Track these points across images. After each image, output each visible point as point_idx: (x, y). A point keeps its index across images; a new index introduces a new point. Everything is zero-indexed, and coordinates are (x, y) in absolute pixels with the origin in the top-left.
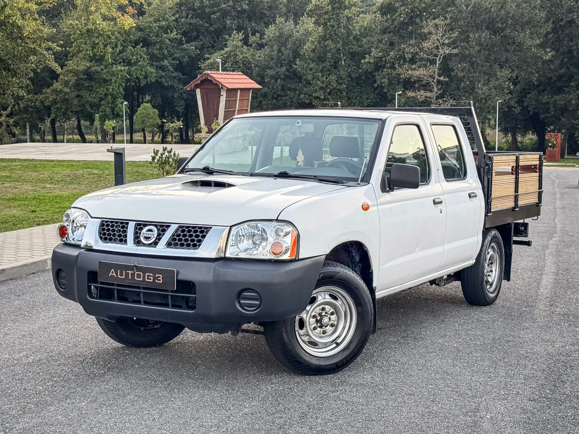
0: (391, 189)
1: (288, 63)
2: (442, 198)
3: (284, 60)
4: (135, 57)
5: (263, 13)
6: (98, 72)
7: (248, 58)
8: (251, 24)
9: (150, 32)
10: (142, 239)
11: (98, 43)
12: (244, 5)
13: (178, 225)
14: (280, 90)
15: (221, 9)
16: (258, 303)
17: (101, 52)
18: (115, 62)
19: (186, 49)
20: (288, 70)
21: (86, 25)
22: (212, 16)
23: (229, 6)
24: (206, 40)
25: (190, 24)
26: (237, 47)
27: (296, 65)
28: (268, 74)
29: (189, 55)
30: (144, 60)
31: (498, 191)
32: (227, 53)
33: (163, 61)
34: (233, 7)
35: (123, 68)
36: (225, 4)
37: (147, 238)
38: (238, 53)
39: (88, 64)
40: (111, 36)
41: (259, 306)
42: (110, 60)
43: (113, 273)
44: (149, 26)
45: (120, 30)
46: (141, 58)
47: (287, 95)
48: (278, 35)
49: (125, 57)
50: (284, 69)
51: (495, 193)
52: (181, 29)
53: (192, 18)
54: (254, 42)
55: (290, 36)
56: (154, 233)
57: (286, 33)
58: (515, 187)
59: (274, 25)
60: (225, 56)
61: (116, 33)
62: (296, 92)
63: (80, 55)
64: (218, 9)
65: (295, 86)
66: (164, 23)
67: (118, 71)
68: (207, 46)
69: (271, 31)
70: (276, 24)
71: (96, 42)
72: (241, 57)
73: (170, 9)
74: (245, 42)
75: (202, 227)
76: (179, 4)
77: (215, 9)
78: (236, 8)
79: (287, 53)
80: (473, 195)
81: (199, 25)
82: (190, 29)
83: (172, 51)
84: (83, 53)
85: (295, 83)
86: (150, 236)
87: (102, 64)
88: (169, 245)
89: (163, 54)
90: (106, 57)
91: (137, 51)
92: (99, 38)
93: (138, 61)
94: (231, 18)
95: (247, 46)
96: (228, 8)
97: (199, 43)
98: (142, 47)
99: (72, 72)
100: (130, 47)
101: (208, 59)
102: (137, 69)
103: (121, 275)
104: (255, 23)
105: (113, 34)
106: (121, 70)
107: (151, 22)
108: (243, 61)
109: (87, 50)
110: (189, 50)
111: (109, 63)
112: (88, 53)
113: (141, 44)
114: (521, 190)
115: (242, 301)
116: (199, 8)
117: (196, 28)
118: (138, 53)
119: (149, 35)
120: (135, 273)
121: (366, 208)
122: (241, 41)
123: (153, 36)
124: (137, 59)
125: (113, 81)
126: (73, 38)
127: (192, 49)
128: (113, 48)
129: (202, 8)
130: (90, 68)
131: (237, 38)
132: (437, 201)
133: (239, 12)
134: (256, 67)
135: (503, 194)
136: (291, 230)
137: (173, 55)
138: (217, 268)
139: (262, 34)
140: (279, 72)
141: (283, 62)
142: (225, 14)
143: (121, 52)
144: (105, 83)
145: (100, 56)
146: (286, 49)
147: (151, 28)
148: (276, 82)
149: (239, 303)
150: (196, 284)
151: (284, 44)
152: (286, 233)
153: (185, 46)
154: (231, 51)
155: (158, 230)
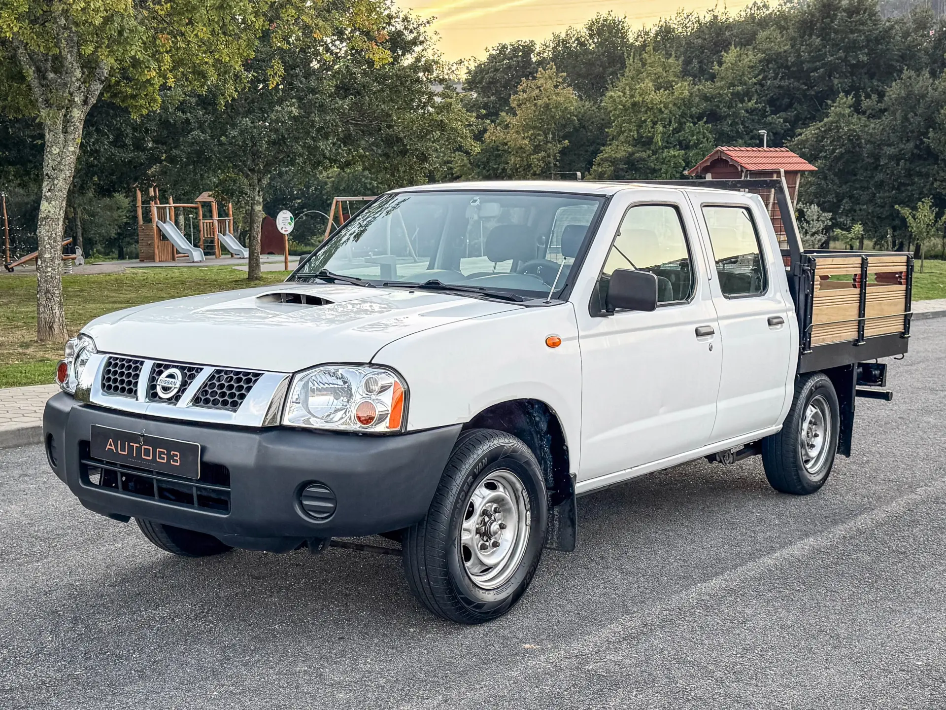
0: (610, 312)
1: (918, 136)
2: (714, 326)
3: (912, 132)
4: (695, 137)
5: (892, 65)
6: (644, 160)
7: (855, 131)
8: (872, 82)
9: (720, 102)
10: (159, 390)
11: (645, 121)
12: (861, 56)
13: (214, 368)
14: (905, 176)
15: (826, 64)
16: (332, 505)
17: (649, 132)
18: (668, 145)
19: (771, 123)
20: (916, 147)
21: (632, 96)
22: (812, 74)
23: (838, 59)
24: (802, 109)
25: (780, 87)
26: (841, 115)
27: (929, 138)
28: (886, 153)
29: (774, 131)
30: (707, 140)
31: (826, 314)
32: (825, 125)
33: (736, 141)
34: (845, 60)
35: (676, 153)
36: (832, 56)
37: (165, 389)
38: (842, 125)
39: (630, 150)
40: (663, 109)
41: (332, 512)
42: (660, 144)
43: (111, 445)
44: (719, 93)
45: (676, 102)
46: (704, 138)
47: (915, 183)
48: (904, 95)
49: (681, 138)
50: (911, 145)
51: (819, 316)
52: (766, 95)
53: (783, 77)
54: (869, 108)
55: (923, 96)
56: (175, 381)
57: (916, 92)
58: (860, 306)
59: (898, 81)
60: (823, 129)
61: (670, 105)
62: (928, 178)
63: (622, 138)
64: (822, 64)
65: (928, 169)
66: (740, 88)
67: (671, 157)
68: (803, 117)
69: (894, 90)
70: (902, 79)
71: (643, 119)
72: (846, 129)
73: (752, 67)
74: (856, 108)
75: (249, 373)
76: (767, 60)
77: (818, 63)
78: (849, 61)
79: (916, 121)
80: (775, 321)
81: (793, 88)
82: (780, 94)
83: (751, 127)
84: (626, 134)
85: (929, 165)
86: (170, 386)
87: (649, 149)
88: (196, 401)
89: (737, 132)
90: (655, 140)
91: (699, 129)
92: (647, 113)
93: (699, 142)
94: (840, 76)
95: (859, 113)
96: (837, 61)
97: (791, 114)
98: (706, 123)
99: (608, 160)
100: (688, 124)
101: (800, 134)
102: (698, 154)
103: (123, 449)
104: (879, 80)
105: (666, 107)
106: (674, 156)
107: (721, 88)
108: (849, 136)
109: (630, 130)
110: (775, 123)
111: (659, 147)
112: (632, 134)
113: (705, 119)
114: (869, 313)
115: (305, 502)
116: (794, 64)
117: (788, 92)
118: (700, 132)
119: (718, 106)
120: (141, 446)
121: (553, 343)
122: (850, 107)
123: (724, 106)
124: (698, 140)
125: (663, 170)
126: (613, 115)
127: (780, 122)
128: (664, 127)
129: (799, 63)
130: (633, 154)
131: (845, 103)
132: (703, 330)
133: (853, 66)
134: (866, 144)
135: (834, 319)
136: (393, 382)
137: (752, 131)
138: (264, 444)
139: (881, 95)
140: (903, 149)
141: (910, 134)
142: (831, 70)
143: (676, 131)
144: (652, 174)
145: (647, 137)
146: (916, 115)
147: (721, 95)
148: (898, 164)
149: (301, 504)
150: (230, 470)
151: (913, 109)
152: (382, 387)
153: (770, 118)
154: (832, 122)
155: (184, 375)
